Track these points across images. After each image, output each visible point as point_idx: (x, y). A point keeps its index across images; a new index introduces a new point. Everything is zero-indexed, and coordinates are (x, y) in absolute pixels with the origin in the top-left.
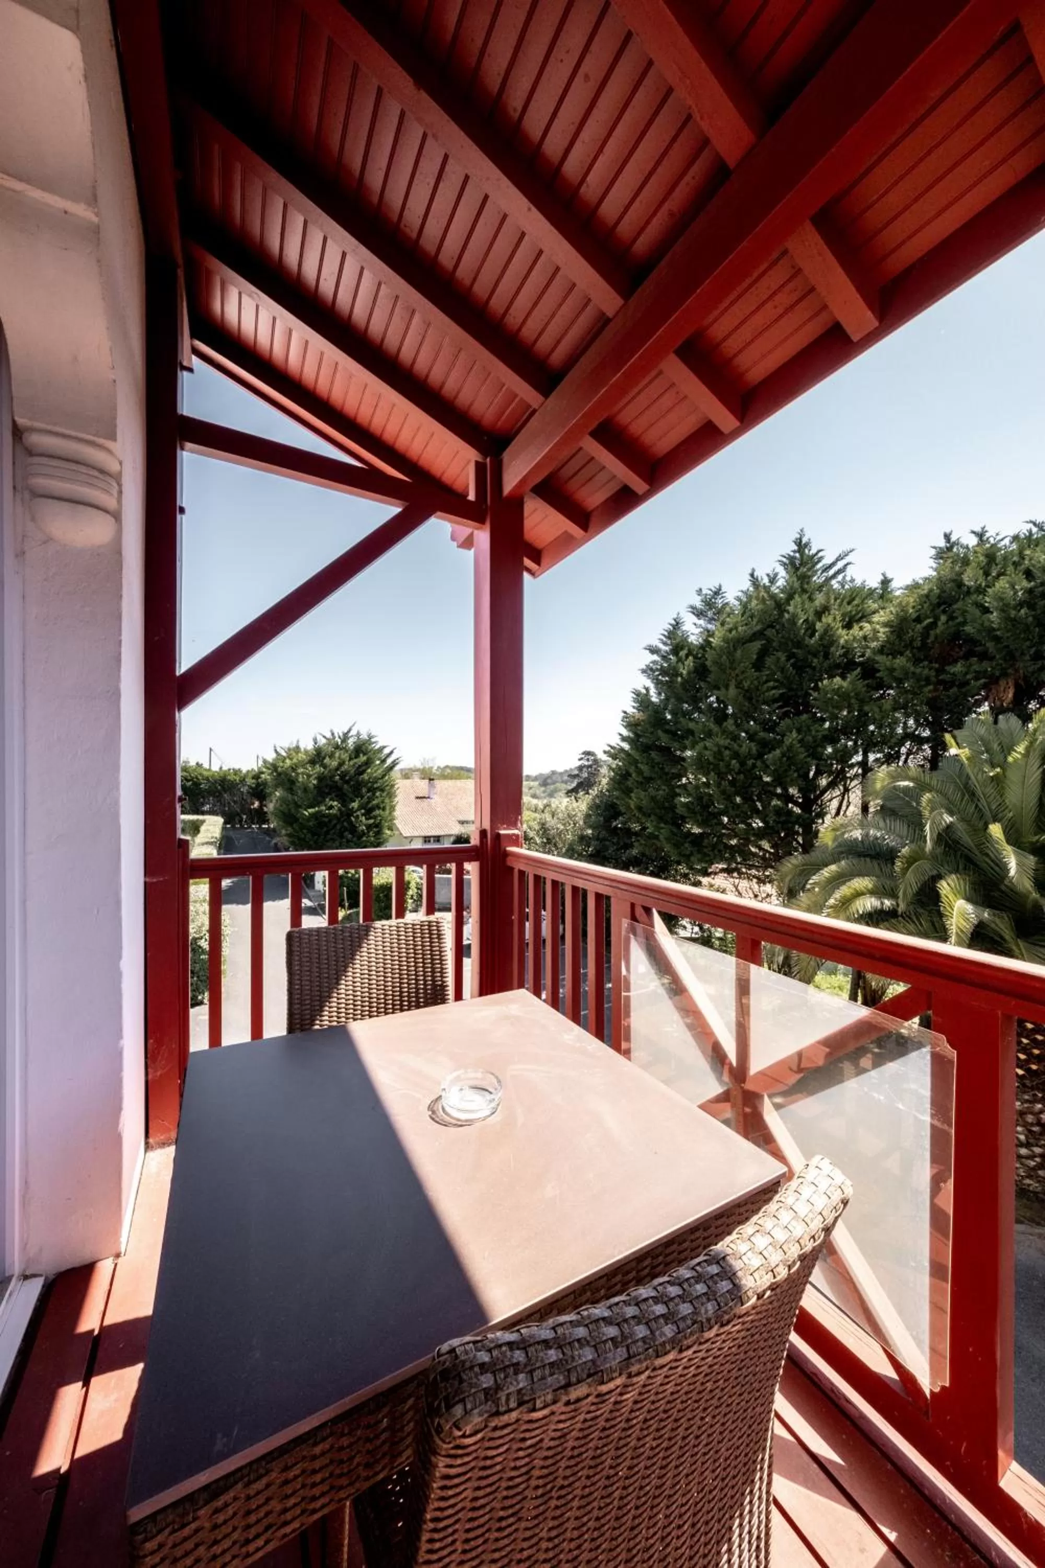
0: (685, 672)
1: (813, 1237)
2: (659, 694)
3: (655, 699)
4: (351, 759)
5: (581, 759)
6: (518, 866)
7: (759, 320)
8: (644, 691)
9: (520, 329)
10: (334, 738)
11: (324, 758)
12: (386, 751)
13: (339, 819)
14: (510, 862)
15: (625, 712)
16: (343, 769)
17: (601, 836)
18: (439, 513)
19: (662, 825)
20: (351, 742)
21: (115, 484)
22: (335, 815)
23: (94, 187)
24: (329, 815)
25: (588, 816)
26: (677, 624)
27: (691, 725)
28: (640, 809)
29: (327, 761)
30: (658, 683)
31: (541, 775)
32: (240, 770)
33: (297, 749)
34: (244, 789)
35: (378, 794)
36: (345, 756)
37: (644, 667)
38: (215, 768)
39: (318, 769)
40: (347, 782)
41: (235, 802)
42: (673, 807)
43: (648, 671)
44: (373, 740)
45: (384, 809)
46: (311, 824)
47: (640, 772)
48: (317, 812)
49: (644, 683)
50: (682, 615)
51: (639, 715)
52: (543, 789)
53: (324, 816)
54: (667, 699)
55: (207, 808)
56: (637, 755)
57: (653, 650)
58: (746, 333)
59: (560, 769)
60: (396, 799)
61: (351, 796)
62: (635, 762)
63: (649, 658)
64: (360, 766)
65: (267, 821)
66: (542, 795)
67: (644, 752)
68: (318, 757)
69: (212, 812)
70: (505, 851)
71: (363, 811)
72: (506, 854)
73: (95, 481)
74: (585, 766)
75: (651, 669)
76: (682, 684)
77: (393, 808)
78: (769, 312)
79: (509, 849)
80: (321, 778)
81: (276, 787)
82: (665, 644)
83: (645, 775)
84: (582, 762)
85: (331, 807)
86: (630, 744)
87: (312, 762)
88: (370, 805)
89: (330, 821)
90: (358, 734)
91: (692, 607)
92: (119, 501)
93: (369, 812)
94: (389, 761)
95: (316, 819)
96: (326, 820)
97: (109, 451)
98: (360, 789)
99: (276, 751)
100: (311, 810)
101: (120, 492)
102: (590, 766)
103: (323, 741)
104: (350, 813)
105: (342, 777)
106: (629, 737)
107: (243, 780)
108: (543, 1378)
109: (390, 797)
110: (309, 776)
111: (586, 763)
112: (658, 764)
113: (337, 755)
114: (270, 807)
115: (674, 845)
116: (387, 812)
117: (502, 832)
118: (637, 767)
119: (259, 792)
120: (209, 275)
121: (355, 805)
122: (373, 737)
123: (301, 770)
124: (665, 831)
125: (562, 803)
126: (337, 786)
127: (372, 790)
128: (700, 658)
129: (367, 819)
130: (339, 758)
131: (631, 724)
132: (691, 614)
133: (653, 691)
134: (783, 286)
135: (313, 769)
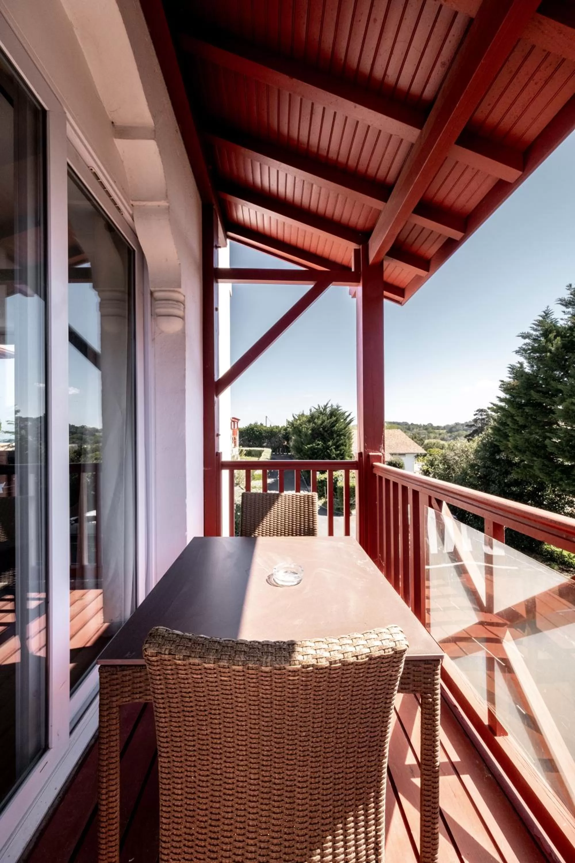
0: (553, 349)
1: (357, 656)
2: (532, 366)
3: (527, 369)
4: (328, 419)
5: (475, 415)
6: (378, 473)
7: (525, 97)
8: (519, 365)
9: (367, 170)
10: (320, 408)
11: (315, 419)
12: (347, 414)
13: (322, 451)
14: (375, 471)
15: (502, 381)
16: (324, 425)
17: (486, 465)
18: (334, 283)
19: (535, 459)
20: (328, 410)
21: (182, 305)
22: (320, 449)
23: (166, 193)
24: (317, 449)
25: (477, 451)
26: (547, 314)
27: (560, 387)
28: (516, 447)
29: (316, 420)
30: (529, 359)
31: (448, 426)
32: (279, 427)
33: (303, 415)
34: (280, 436)
35: (342, 437)
36: (325, 418)
37: (518, 349)
38: (268, 426)
39: (312, 425)
40: (326, 431)
41: (277, 442)
42: (545, 447)
43: (521, 351)
44: (339, 409)
45: (345, 446)
46: (309, 453)
47: (515, 422)
48: (312, 447)
49: (517, 360)
50: (550, 308)
51: (515, 383)
52: (449, 434)
53: (314, 449)
54: (539, 369)
55: (265, 444)
56: (513, 411)
57: (525, 336)
58: (516, 110)
59: (462, 422)
60: (352, 440)
61: (329, 438)
62: (512, 416)
63: (522, 342)
64: (332, 423)
65: (289, 452)
66: (449, 438)
67: (519, 408)
68: (312, 419)
69: (267, 447)
70: (372, 464)
71: (334, 447)
72: (373, 467)
73: (175, 306)
74: (479, 419)
75: (524, 350)
76: (551, 357)
77: (350, 445)
78: (532, 88)
79: (375, 464)
80: (313, 430)
81: (293, 434)
82: (536, 330)
83: (520, 424)
84: (476, 416)
85: (318, 444)
86: (506, 403)
87: (309, 421)
88: (338, 444)
89: (318, 451)
90: (332, 406)
91: (561, 300)
92: (184, 311)
93: (337, 448)
94: (348, 419)
95: (311, 450)
96: (316, 451)
97: (179, 292)
98: (333, 435)
99: (293, 417)
100: (309, 446)
101: (184, 308)
102: (483, 419)
103: (313, 410)
104: (328, 447)
105: (324, 428)
106: (506, 399)
107: (280, 431)
108: (182, 649)
109: (349, 439)
110: (307, 429)
111: (480, 417)
112: (532, 415)
113: (321, 417)
114: (291, 444)
115: (546, 473)
116: (347, 447)
117: (371, 454)
118: (513, 419)
119: (287, 437)
120: (230, 203)
121: (330, 443)
122: (340, 407)
123: (304, 426)
124: (537, 463)
125: (461, 443)
126: (321, 434)
127: (339, 435)
128: (568, 337)
129: (336, 451)
130: (322, 419)
131: (507, 388)
132: (560, 305)
133: (526, 365)
134: (539, 67)
135: (309, 425)
